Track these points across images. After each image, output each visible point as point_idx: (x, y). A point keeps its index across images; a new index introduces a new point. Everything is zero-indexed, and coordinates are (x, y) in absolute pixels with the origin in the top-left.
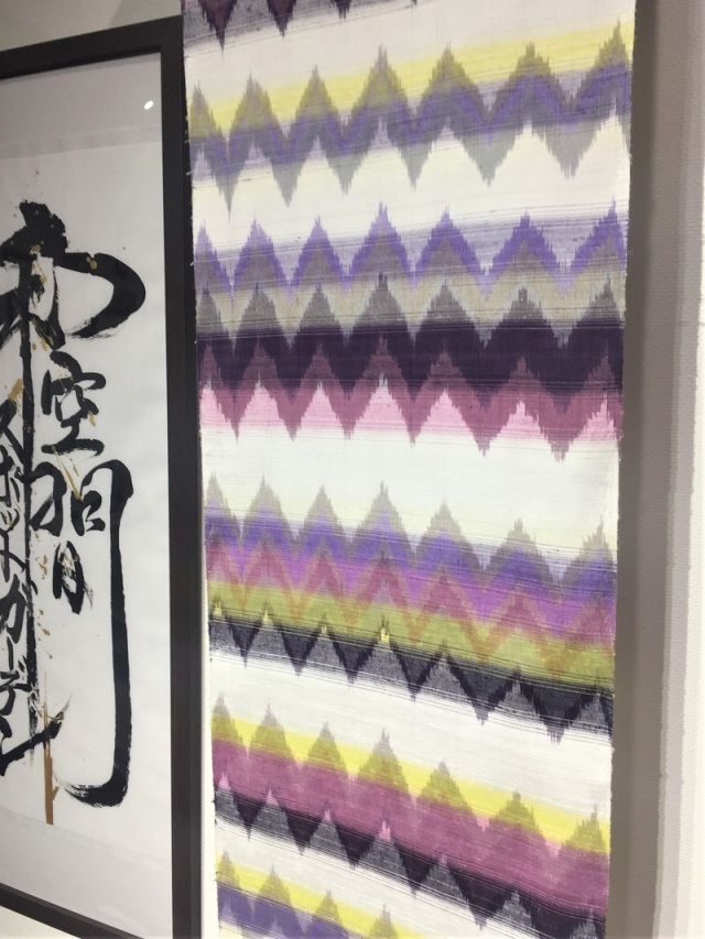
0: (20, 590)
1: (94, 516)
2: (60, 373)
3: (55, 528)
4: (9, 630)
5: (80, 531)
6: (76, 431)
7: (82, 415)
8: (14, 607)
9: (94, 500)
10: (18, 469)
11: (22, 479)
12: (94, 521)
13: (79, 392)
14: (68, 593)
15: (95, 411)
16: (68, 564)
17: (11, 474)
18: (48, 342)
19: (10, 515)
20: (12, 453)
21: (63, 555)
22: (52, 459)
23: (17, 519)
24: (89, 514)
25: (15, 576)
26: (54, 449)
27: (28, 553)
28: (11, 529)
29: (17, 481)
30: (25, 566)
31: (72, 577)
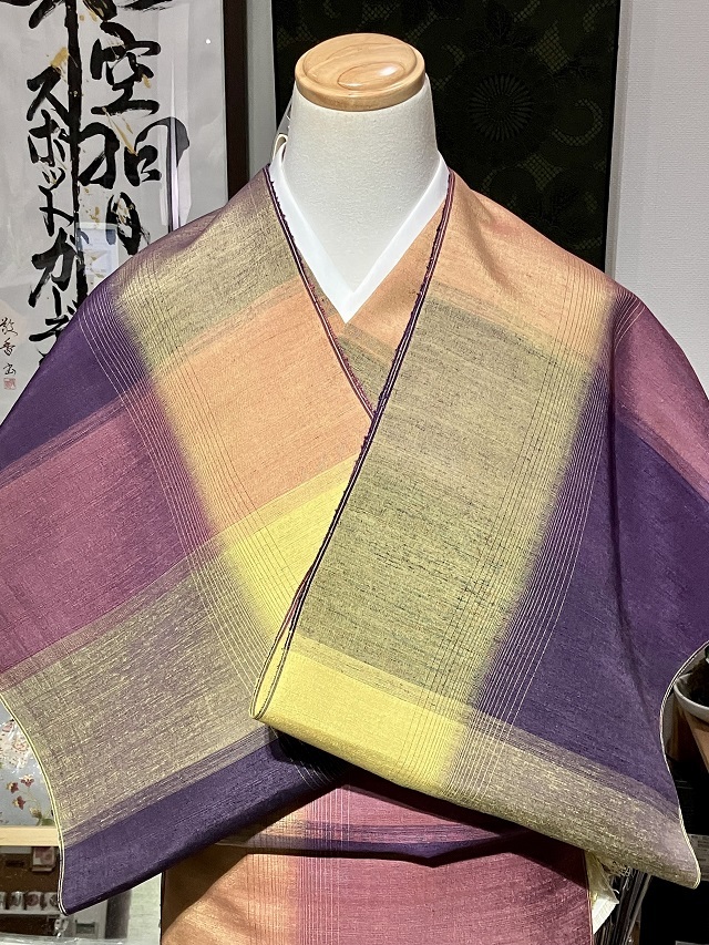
0: (68, 241)
1: (149, 168)
2: (110, 41)
3: (107, 181)
4: (54, 280)
5: (135, 182)
6: (129, 92)
7: (136, 79)
8: (61, 257)
9: (151, 154)
10: (63, 131)
11: (66, 140)
12: (149, 172)
13: (132, 57)
14: (122, 237)
15: (150, 74)
16: (123, 212)
17: (55, 136)
18: (98, 14)
19: (53, 174)
20: (55, 116)
21: (116, 205)
22: (103, 119)
23: (63, 176)
24: (144, 167)
25: (61, 230)
26: (105, 110)
27: (76, 206)
28: (55, 186)
29: (61, 142)
30: (74, 219)
31: (127, 224)
